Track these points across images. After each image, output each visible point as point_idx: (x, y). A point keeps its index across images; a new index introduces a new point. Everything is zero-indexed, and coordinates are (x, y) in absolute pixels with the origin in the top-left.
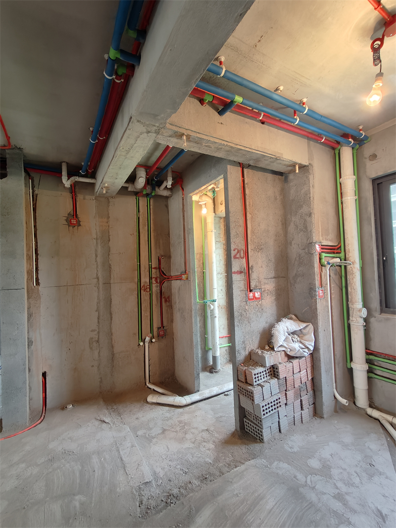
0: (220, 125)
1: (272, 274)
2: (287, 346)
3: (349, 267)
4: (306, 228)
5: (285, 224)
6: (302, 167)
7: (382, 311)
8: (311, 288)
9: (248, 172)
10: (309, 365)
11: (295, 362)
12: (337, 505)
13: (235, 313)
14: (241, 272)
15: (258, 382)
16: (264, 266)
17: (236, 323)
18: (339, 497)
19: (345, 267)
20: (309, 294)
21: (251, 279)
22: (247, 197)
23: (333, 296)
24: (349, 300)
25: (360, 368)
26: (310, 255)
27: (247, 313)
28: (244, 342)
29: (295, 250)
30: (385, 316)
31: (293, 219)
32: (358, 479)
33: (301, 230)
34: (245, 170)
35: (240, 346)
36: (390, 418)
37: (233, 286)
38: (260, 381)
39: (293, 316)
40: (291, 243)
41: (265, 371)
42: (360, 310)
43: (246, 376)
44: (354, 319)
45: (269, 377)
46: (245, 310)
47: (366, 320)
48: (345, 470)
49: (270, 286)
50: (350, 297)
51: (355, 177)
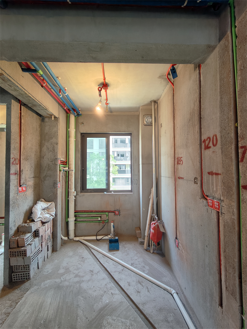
0: (22, 77)
1: (33, 176)
2: (42, 217)
3: (70, 172)
4: (54, 150)
5: (41, 145)
6: (55, 117)
7: (81, 192)
8: (55, 183)
9: (24, 109)
10: (52, 225)
11: (46, 225)
12: (77, 279)
13: (10, 202)
14: (16, 174)
15: (27, 243)
16: (28, 170)
17: (11, 209)
18: (76, 276)
19: (68, 171)
20: (53, 186)
21: (21, 178)
22: (22, 125)
23: (63, 187)
24: (69, 188)
25: (72, 220)
26: (56, 165)
27: (18, 201)
28: (14, 221)
29: (46, 161)
30: (82, 194)
31: (46, 144)
32: (80, 265)
33: (50, 151)
34: (22, 107)
35: (12, 224)
36: (83, 238)
37: (10, 183)
38: (29, 242)
39: (43, 200)
40: (43, 157)
41: (31, 235)
42: (74, 193)
43: (18, 243)
44: (71, 197)
45: (33, 238)
46: (17, 200)
47: (75, 197)
48: (74, 265)
49: (31, 182)
50: (69, 186)
51: (75, 130)
